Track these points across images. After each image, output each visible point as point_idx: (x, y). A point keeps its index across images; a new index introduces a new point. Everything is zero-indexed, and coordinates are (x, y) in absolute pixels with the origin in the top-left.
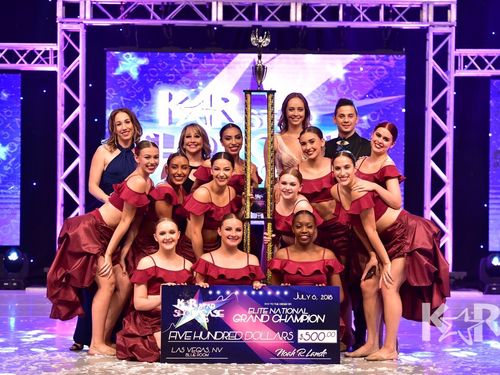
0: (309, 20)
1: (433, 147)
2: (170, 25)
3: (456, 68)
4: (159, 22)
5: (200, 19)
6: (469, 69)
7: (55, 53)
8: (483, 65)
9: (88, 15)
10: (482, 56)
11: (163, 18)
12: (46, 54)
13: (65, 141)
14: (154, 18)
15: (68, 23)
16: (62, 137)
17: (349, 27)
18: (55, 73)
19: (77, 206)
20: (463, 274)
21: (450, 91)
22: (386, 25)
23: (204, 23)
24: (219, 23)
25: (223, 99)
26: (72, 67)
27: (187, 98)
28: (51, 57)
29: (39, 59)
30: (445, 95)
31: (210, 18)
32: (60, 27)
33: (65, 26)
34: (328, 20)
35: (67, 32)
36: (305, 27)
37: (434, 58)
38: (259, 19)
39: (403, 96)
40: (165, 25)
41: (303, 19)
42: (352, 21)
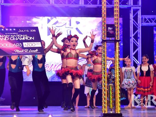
6: (146, 22)
10: (150, 18)
39: (122, 33)
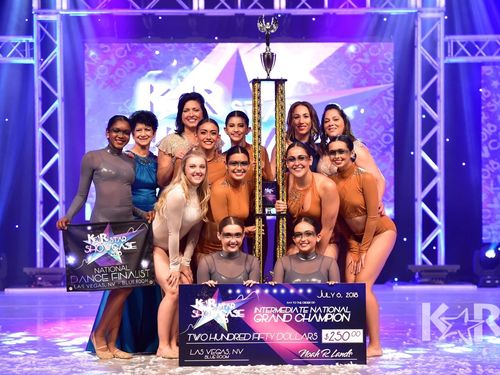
0: (294, 7)
1: (423, 137)
2: (150, 14)
3: (446, 54)
4: (138, 11)
5: (181, 8)
6: (459, 55)
7: (31, 44)
8: (473, 52)
9: (65, 6)
10: (473, 42)
11: (143, 7)
12: (23, 46)
13: (43, 136)
14: (134, 8)
15: (44, 14)
16: (40, 131)
17: (334, 14)
18: (31, 66)
19: (56, 203)
20: (456, 268)
21: (440, 78)
22: (373, 11)
23: (185, 12)
24: (200, 12)
25: (206, 90)
26: (49, 60)
27: (169, 90)
28: (27, 50)
29: (15, 52)
30: (435, 83)
31: (191, 7)
32: (36, 18)
33: (41, 17)
34: (314, 7)
35: (43, 23)
36: (289, 15)
37: (423, 44)
38: (242, 8)
39: (392, 84)
40: (144, 15)
41: (288, 6)
42: (338, 7)
